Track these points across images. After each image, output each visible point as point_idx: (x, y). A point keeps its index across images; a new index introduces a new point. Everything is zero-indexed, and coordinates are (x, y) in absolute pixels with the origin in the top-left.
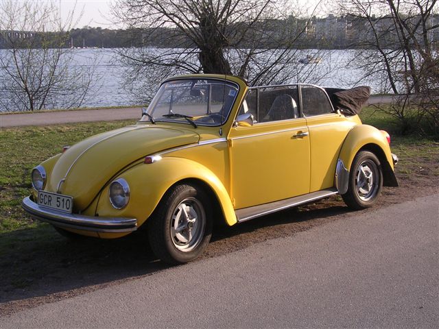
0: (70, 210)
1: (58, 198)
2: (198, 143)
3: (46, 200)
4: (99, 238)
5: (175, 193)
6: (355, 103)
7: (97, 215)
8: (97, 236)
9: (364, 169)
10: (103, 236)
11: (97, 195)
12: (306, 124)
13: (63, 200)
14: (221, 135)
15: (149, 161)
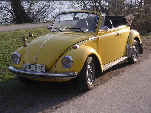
0: (43, 71)
1: (35, 66)
2: (88, 39)
3: (28, 67)
4: (56, 82)
5: (88, 60)
6: (130, 21)
7: (56, 72)
8: (55, 81)
9: (134, 47)
10: (58, 81)
11: (55, 63)
12: (119, 30)
13: (39, 67)
14: (95, 35)
15: (76, 48)
